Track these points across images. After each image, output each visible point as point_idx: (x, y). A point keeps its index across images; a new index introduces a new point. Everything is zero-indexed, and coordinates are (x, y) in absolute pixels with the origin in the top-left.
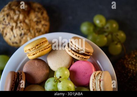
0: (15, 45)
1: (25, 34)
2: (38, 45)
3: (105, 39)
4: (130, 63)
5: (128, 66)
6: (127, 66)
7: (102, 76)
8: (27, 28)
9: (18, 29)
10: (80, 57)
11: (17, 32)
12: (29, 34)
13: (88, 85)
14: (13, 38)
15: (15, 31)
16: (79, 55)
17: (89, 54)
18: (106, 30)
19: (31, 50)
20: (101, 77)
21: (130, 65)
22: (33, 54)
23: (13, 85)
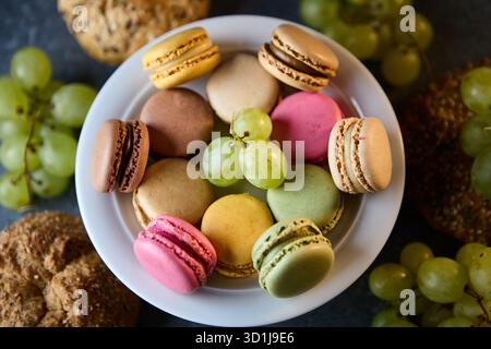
0: (111, 55)
1: (140, 23)
2: (182, 47)
3: (373, 37)
4: (443, 102)
5: (437, 111)
6: (433, 112)
7: (362, 129)
8: (147, 6)
9: (119, 10)
10: (301, 78)
11: (117, 17)
12: (152, 23)
13: (322, 159)
14: (105, 36)
15: (111, 14)
16: (299, 74)
17: (328, 71)
18: (375, 12)
19: (165, 61)
20: (358, 130)
21: (442, 110)
22: (170, 70)
23: (117, 154)
